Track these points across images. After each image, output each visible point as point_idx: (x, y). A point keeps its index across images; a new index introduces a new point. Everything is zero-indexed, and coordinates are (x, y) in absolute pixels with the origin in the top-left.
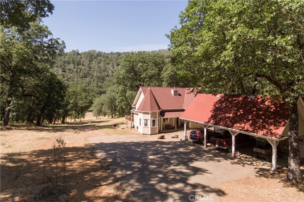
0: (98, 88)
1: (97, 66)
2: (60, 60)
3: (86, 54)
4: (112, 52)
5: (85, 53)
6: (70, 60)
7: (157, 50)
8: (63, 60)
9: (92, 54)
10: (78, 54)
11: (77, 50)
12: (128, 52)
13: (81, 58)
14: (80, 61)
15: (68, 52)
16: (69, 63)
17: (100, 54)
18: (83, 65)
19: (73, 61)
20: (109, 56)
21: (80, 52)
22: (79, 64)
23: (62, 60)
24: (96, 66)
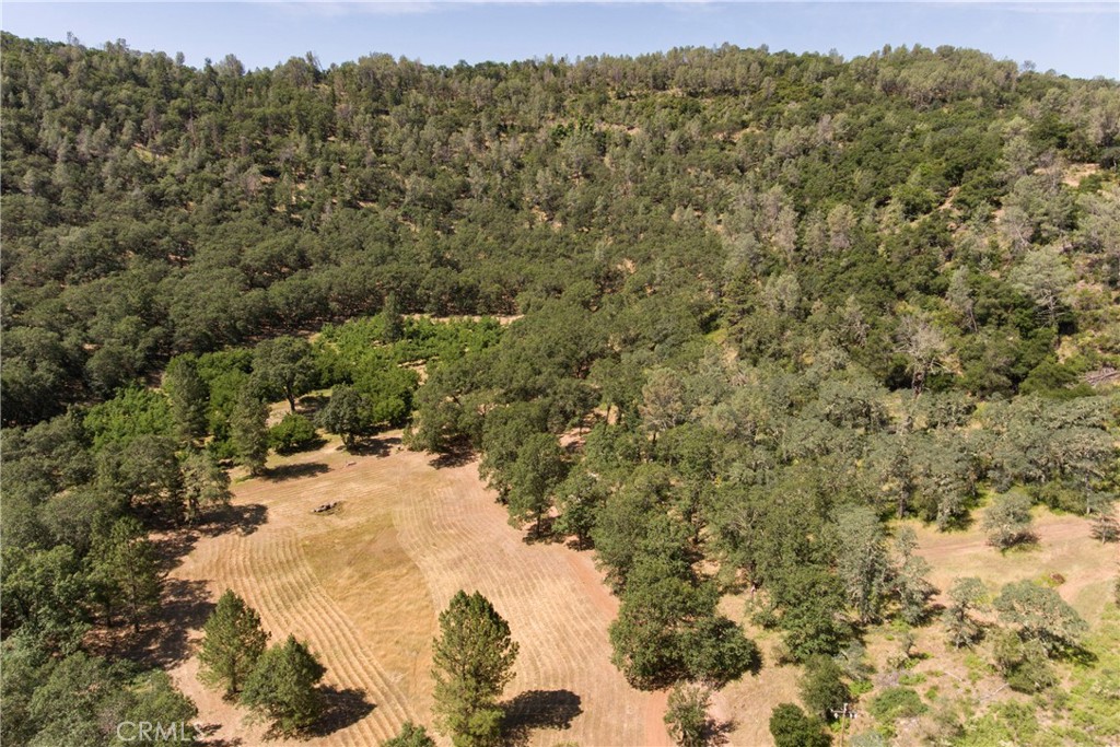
0: (441, 271)
1: (411, 142)
2: (244, 116)
3: (352, 76)
4: (462, 62)
5: (346, 71)
6: (284, 109)
7: (665, 53)
8: (258, 112)
9: (378, 76)
10: (318, 77)
11: (310, 58)
12: (533, 62)
13: (334, 99)
14: (331, 116)
15: (272, 68)
16: (282, 126)
17: (411, 76)
18: (347, 135)
19: (302, 118)
20: (454, 84)
21: (324, 66)
22: (327, 131)
23: (250, 115)
24: (405, 141)
